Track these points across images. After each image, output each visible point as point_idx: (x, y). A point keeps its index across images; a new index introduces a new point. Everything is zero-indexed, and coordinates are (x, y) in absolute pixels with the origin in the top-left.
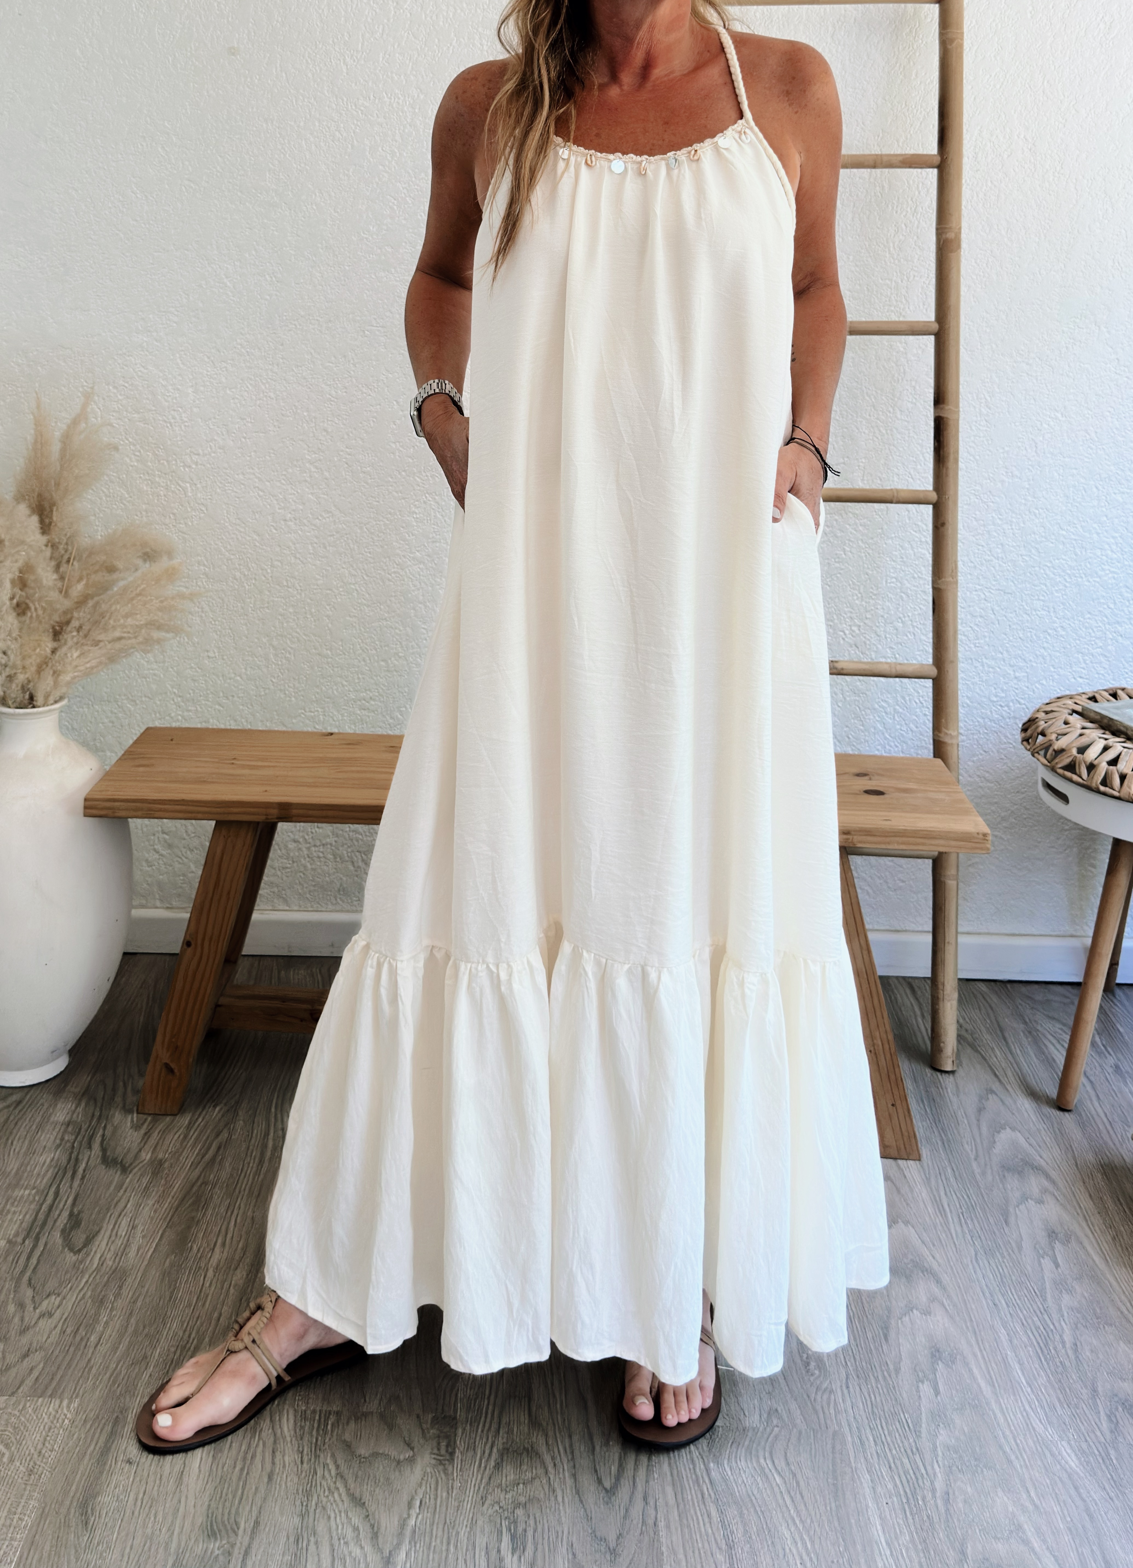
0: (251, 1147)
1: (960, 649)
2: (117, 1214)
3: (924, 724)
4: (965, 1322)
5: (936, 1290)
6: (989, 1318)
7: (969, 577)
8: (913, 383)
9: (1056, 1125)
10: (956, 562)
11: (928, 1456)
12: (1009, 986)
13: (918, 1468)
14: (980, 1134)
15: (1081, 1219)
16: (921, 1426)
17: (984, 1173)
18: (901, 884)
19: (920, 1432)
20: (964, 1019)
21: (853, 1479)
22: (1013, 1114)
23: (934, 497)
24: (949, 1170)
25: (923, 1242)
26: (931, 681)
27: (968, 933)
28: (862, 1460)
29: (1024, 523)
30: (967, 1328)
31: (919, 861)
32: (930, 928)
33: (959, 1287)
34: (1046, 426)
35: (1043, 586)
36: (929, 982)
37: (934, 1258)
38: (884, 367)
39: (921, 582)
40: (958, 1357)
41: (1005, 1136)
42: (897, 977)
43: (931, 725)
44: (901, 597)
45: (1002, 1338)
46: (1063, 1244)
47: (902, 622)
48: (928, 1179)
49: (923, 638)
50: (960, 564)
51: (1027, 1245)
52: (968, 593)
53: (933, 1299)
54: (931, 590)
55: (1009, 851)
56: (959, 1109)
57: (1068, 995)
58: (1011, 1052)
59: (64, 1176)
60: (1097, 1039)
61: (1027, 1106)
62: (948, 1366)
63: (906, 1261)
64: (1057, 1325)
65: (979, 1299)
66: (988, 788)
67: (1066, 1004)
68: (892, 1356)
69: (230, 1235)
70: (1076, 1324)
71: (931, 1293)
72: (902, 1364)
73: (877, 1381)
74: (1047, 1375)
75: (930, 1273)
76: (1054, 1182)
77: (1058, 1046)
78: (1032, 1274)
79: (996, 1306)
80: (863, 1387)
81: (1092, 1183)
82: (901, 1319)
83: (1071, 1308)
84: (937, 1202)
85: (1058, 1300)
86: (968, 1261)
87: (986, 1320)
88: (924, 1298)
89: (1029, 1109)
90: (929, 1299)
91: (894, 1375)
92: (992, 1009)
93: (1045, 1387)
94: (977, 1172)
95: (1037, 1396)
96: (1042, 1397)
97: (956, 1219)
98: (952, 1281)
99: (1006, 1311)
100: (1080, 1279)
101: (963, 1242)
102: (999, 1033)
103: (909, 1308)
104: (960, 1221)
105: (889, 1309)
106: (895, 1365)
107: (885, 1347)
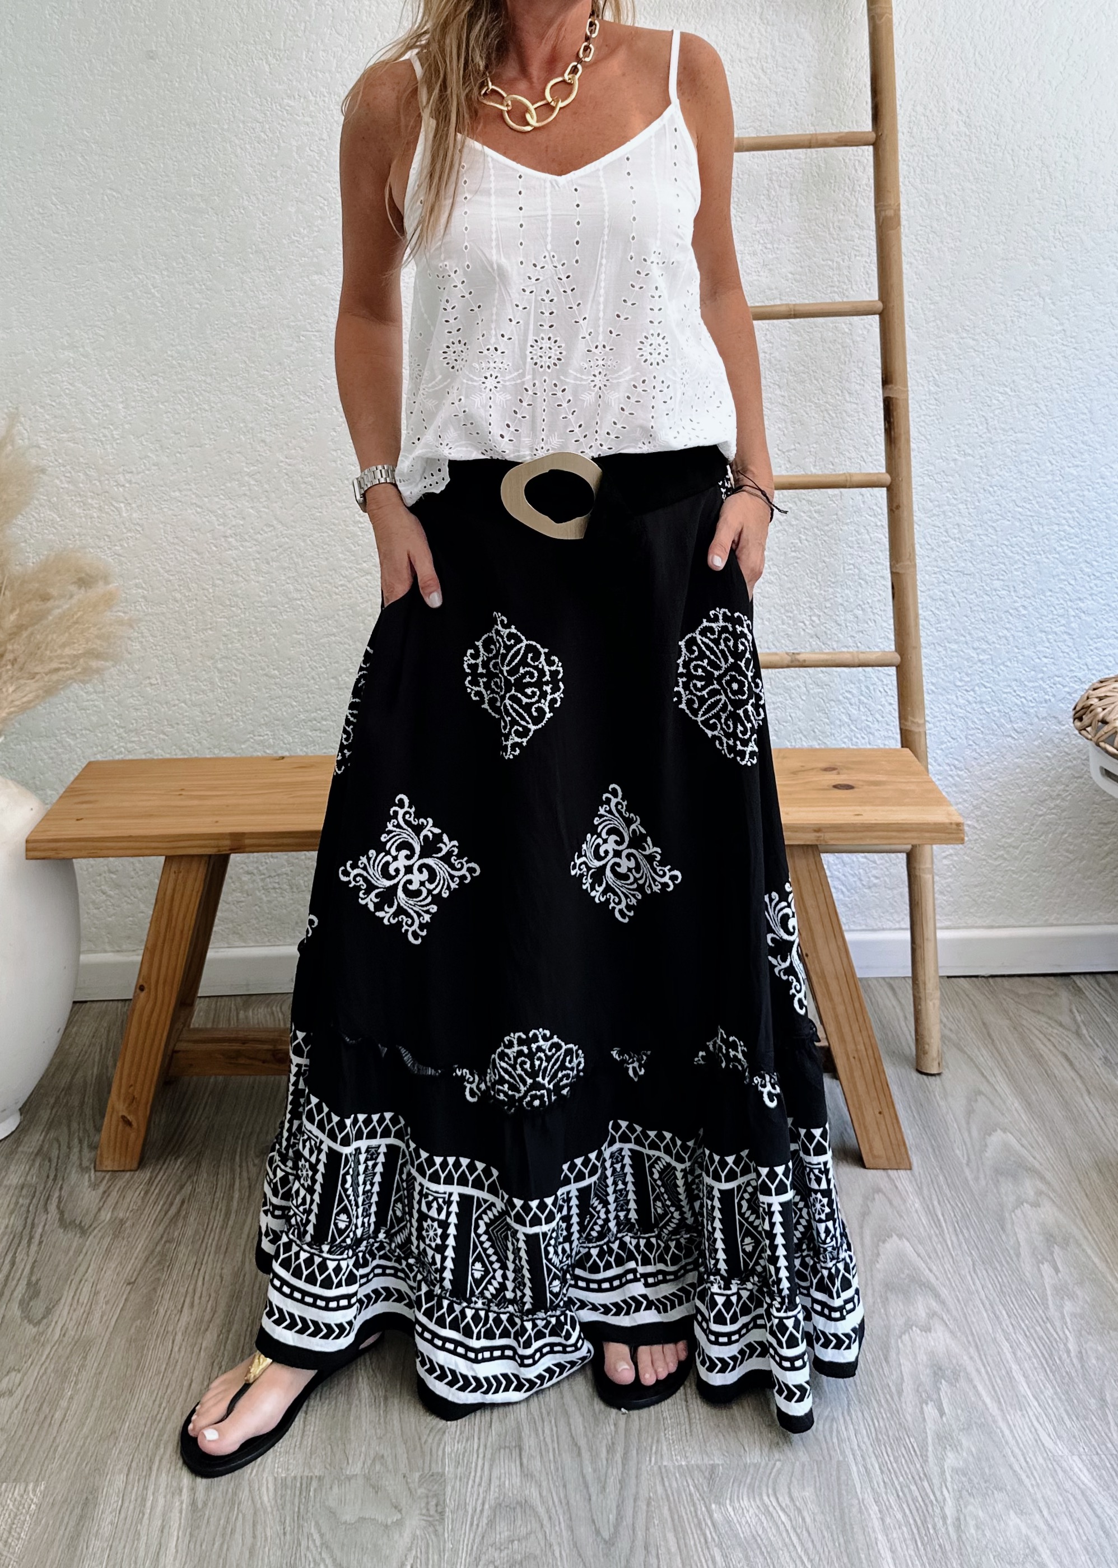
0: (216, 1199)
1: (922, 633)
2: (77, 1279)
3: (890, 713)
4: (967, 1337)
5: (934, 1304)
6: (991, 1331)
7: (927, 559)
8: (860, 365)
9: (1047, 1123)
10: (913, 545)
11: (936, 1481)
12: (991, 980)
13: (927, 1494)
14: (971, 1137)
15: (1079, 1221)
16: (927, 1450)
17: (977, 1179)
18: (876, 881)
19: (926, 1456)
20: (947, 1018)
21: (860, 1512)
22: (1003, 1114)
23: (887, 478)
24: (941, 1178)
25: (919, 1255)
26: (894, 668)
27: (947, 928)
28: (869, 1490)
29: (979, 502)
30: (969, 1342)
31: (893, 855)
32: (908, 925)
33: (958, 1300)
35: (1003, 566)
36: (910, 981)
37: (931, 1271)
38: (829, 348)
39: (880, 567)
40: (962, 1374)
41: (997, 1138)
42: (877, 979)
43: (897, 714)
44: (860, 584)
45: (1005, 1350)
46: (1061, 1247)
47: (863, 610)
48: (920, 1188)
49: (885, 624)
50: (917, 547)
51: (1025, 1251)
52: (927, 577)
53: (932, 1314)
54: (889, 575)
55: (983, 840)
56: (948, 1113)
57: (1052, 987)
58: (997, 1050)
59: (20, 1242)
60: (1085, 1031)
61: (1016, 1105)
62: (951, 1384)
63: (902, 1276)
64: (1060, 1333)
65: (979, 1312)
66: (958, 776)
67: (1050, 996)
68: (894, 1377)
69: (198, 1295)
70: (1080, 1332)
71: (929, 1309)
72: (904, 1385)
73: (880, 1405)
74: (1053, 1387)
75: (927, 1287)
76: (1048, 1184)
77: (1045, 1041)
78: (1031, 1281)
79: (997, 1318)
80: (865, 1413)
81: (1087, 1181)
82: (901, 1337)
83: (1074, 1315)
84: (931, 1212)
85: (1060, 1308)
86: (965, 1272)
87: (987, 1332)
88: (922, 1313)
89: (1019, 1108)
90: (927, 1314)
91: (896, 1398)
92: (976, 1007)
93: (1053, 1400)
94: (969, 1178)
95: (1044, 1410)
96: (1050, 1411)
97: (951, 1230)
98: (950, 1294)
99: (1008, 1322)
100: (1081, 1283)
101: (959, 1252)
102: (984, 1030)
103: (908, 1326)
104: (955, 1230)
105: (888, 1328)
106: (896, 1386)
107: (886, 1369)
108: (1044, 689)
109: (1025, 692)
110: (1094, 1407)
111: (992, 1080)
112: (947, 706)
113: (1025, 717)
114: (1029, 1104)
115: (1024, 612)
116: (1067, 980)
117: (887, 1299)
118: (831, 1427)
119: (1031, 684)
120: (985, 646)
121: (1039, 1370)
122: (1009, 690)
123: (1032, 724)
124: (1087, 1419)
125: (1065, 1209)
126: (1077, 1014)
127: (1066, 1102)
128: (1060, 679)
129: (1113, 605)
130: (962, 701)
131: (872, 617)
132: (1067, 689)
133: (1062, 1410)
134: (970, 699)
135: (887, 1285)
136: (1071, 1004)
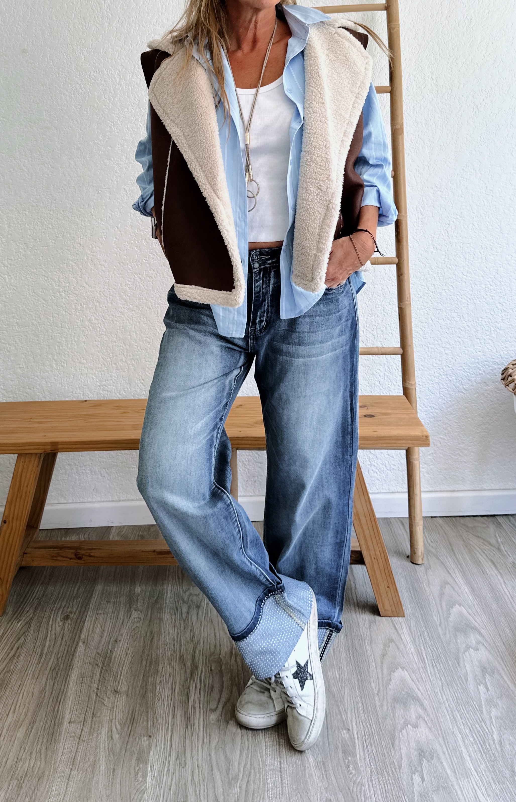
4: (438, 731)
5: (420, 711)
6: (451, 727)
9: (483, 600)
10: (410, 294)
14: (442, 609)
15: (499, 659)
17: (445, 634)
20: (431, 540)
22: (459, 596)
23: (396, 260)
24: (426, 633)
25: (413, 680)
26: (400, 355)
30: (439, 734)
33: (433, 708)
37: (419, 689)
39: (393, 306)
40: (435, 755)
41: (456, 610)
45: (459, 739)
46: (490, 675)
47: (386, 328)
51: (470, 677)
53: (419, 717)
54: (397, 309)
55: (449, 446)
56: (430, 594)
57: (485, 522)
58: (457, 558)
60: (502, 547)
61: (466, 590)
62: (429, 761)
63: (403, 693)
64: (489, 728)
65: (445, 715)
66: (436, 413)
67: (484, 528)
68: (397, 757)
70: (500, 728)
71: (418, 713)
72: (403, 762)
73: (389, 775)
74: (485, 763)
75: (416, 699)
76: (483, 637)
77: (482, 553)
78: (474, 697)
79: (455, 719)
80: (380, 780)
82: (402, 731)
83: (497, 717)
84: (419, 654)
85: (489, 712)
86: (437, 690)
87: (449, 728)
88: (414, 716)
89: (468, 592)
90: (416, 717)
91: (398, 771)
92: (446, 534)
93: (485, 771)
94: (441, 633)
95: (480, 778)
96: (483, 778)
97: (430, 665)
98: (429, 704)
99: (461, 722)
100: (500, 697)
101: (434, 678)
102: (450, 547)
103: (406, 724)
104: (433, 665)
105: (394, 726)
106: (398, 762)
107: (393, 752)
108: (479, 368)
109: (469, 369)
110: (508, 776)
111: (454, 575)
113: (470, 382)
114: (473, 589)
115: (469, 329)
116: (493, 519)
117: (395, 707)
118: (361, 789)
119: (472, 366)
120: (448, 346)
121: (478, 752)
122: (461, 368)
123: (474, 386)
124: (504, 783)
125: (492, 651)
126: (498, 538)
128: (487, 363)
129: (513, 325)
130: (437, 374)
131: (390, 332)
132: (491, 368)
133: (490, 778)
134: (441, 373)
135: (395, 698)
136: (495, 532)
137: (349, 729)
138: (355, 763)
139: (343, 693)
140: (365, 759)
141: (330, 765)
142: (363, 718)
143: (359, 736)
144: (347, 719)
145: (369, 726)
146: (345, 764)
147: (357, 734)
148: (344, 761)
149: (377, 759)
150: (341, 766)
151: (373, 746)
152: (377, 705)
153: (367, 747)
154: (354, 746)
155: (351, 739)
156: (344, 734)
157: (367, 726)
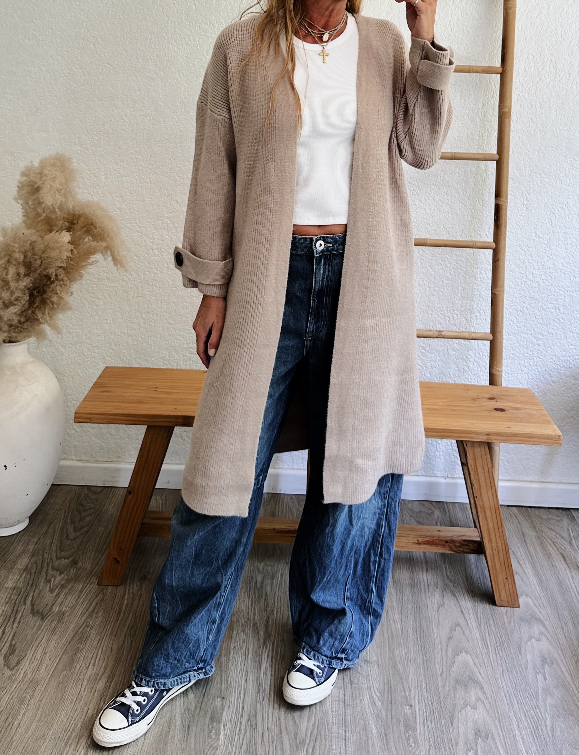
0: (114, 605)
6: (508, 711)
7: (515, 290)
9: (549, 593)
12: (529, 510)
17: (510, 622)
22: (527, 586)
23: (494, 245)
25: (475, 665)
26: (489, 341)
29: (544, 262)
30: (495, 717)
33: (492, 693)
34: (556, 211)
35: (554, 297)
37: (480, 673)
38: (474, 177)
40: (490, 735)
44: (480, 300)
45: (514, 723)
46: (549, 666)
51: (530, 666)
52: (514, 299)
53: (478, 699)
54: (490, 294)
57: (560, 515)
58: (528, 550)
59: (9, 620)
60: (574, 542)
61: (534, 582)
62: (484, 741)
63: (465, 675)
67: (558, 521)
68: (454, 734)
69: (98, 658)
71: (477, 695)
72: (460, 739)
73: (446, 750)
74: (536, 746)
77: (553, 546)
78: (532, 684)
81: (566, 628)
82: (461, 711)
85: (545, 701)
86: (498, 676)
88: (473, 698)
89: (536, 583)
90: (476, 699)
91: (454, 747)
92: (520, 524)
94: (506, 622)
97: (493, 651)
98: (489, 688)
100: (557, 687)
101: (496, 664)
103: (466, 705)
105: (454, 706)
106: (455, 739)
107: (451, 729)
108: (569, 361)
109: (559, 362)
111: (524, 566)
112: (519, 366)
113: (558, 375)
114: (541, 582)
115: (563, 321)
116: (568, 512)
117: (456, 688)
119: (562, 359)
120: (541, 337)
121: (530, 736)
122: (551, 360)
123: (562, 379)
126: (571, 532)
127: (560, 582)
130: (527, 364)
131: (484, 317)
134: (531, 364)
135: (456, 681)
136: (568, 526)
137: (411, 706)
138: (415, 737)
139: (408, 671)
140: (424, 734)
141: (392, 737)
142: (426, 696)
143: (421, 712)
144: (410, 696)
145: (430, 704)
146: (406, 737)
147: (419, 710)
148: (405, 735)
149: (436, 735)
150: (402, 739)
151: (433, 723)
152: (440, 685)
153: (427, 724)
154: (416, 723)
155: (412, 713)
156: (406, 709)
157: (429, 704)
